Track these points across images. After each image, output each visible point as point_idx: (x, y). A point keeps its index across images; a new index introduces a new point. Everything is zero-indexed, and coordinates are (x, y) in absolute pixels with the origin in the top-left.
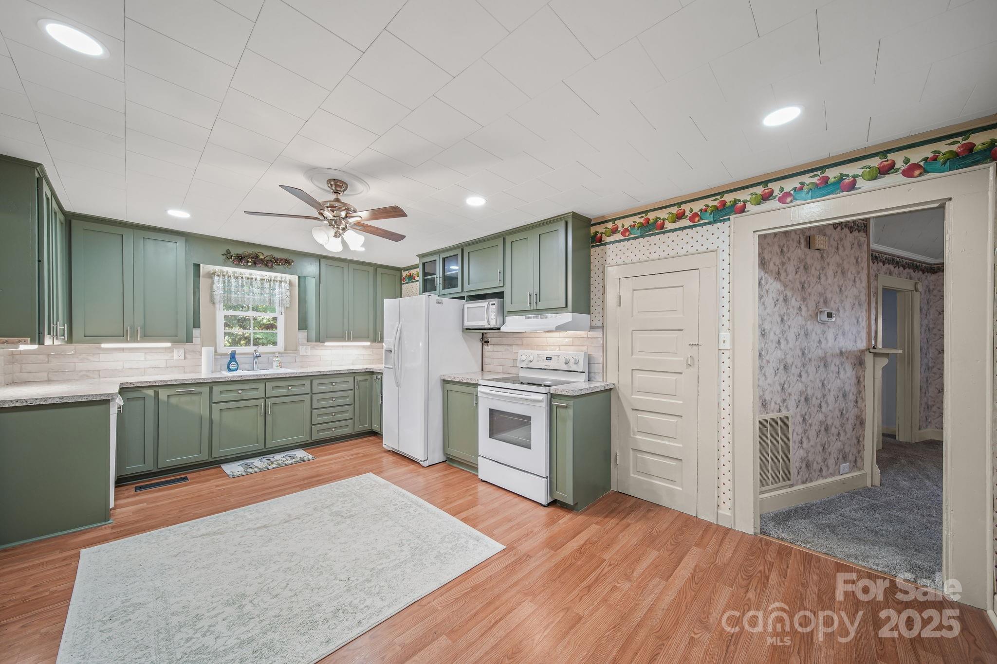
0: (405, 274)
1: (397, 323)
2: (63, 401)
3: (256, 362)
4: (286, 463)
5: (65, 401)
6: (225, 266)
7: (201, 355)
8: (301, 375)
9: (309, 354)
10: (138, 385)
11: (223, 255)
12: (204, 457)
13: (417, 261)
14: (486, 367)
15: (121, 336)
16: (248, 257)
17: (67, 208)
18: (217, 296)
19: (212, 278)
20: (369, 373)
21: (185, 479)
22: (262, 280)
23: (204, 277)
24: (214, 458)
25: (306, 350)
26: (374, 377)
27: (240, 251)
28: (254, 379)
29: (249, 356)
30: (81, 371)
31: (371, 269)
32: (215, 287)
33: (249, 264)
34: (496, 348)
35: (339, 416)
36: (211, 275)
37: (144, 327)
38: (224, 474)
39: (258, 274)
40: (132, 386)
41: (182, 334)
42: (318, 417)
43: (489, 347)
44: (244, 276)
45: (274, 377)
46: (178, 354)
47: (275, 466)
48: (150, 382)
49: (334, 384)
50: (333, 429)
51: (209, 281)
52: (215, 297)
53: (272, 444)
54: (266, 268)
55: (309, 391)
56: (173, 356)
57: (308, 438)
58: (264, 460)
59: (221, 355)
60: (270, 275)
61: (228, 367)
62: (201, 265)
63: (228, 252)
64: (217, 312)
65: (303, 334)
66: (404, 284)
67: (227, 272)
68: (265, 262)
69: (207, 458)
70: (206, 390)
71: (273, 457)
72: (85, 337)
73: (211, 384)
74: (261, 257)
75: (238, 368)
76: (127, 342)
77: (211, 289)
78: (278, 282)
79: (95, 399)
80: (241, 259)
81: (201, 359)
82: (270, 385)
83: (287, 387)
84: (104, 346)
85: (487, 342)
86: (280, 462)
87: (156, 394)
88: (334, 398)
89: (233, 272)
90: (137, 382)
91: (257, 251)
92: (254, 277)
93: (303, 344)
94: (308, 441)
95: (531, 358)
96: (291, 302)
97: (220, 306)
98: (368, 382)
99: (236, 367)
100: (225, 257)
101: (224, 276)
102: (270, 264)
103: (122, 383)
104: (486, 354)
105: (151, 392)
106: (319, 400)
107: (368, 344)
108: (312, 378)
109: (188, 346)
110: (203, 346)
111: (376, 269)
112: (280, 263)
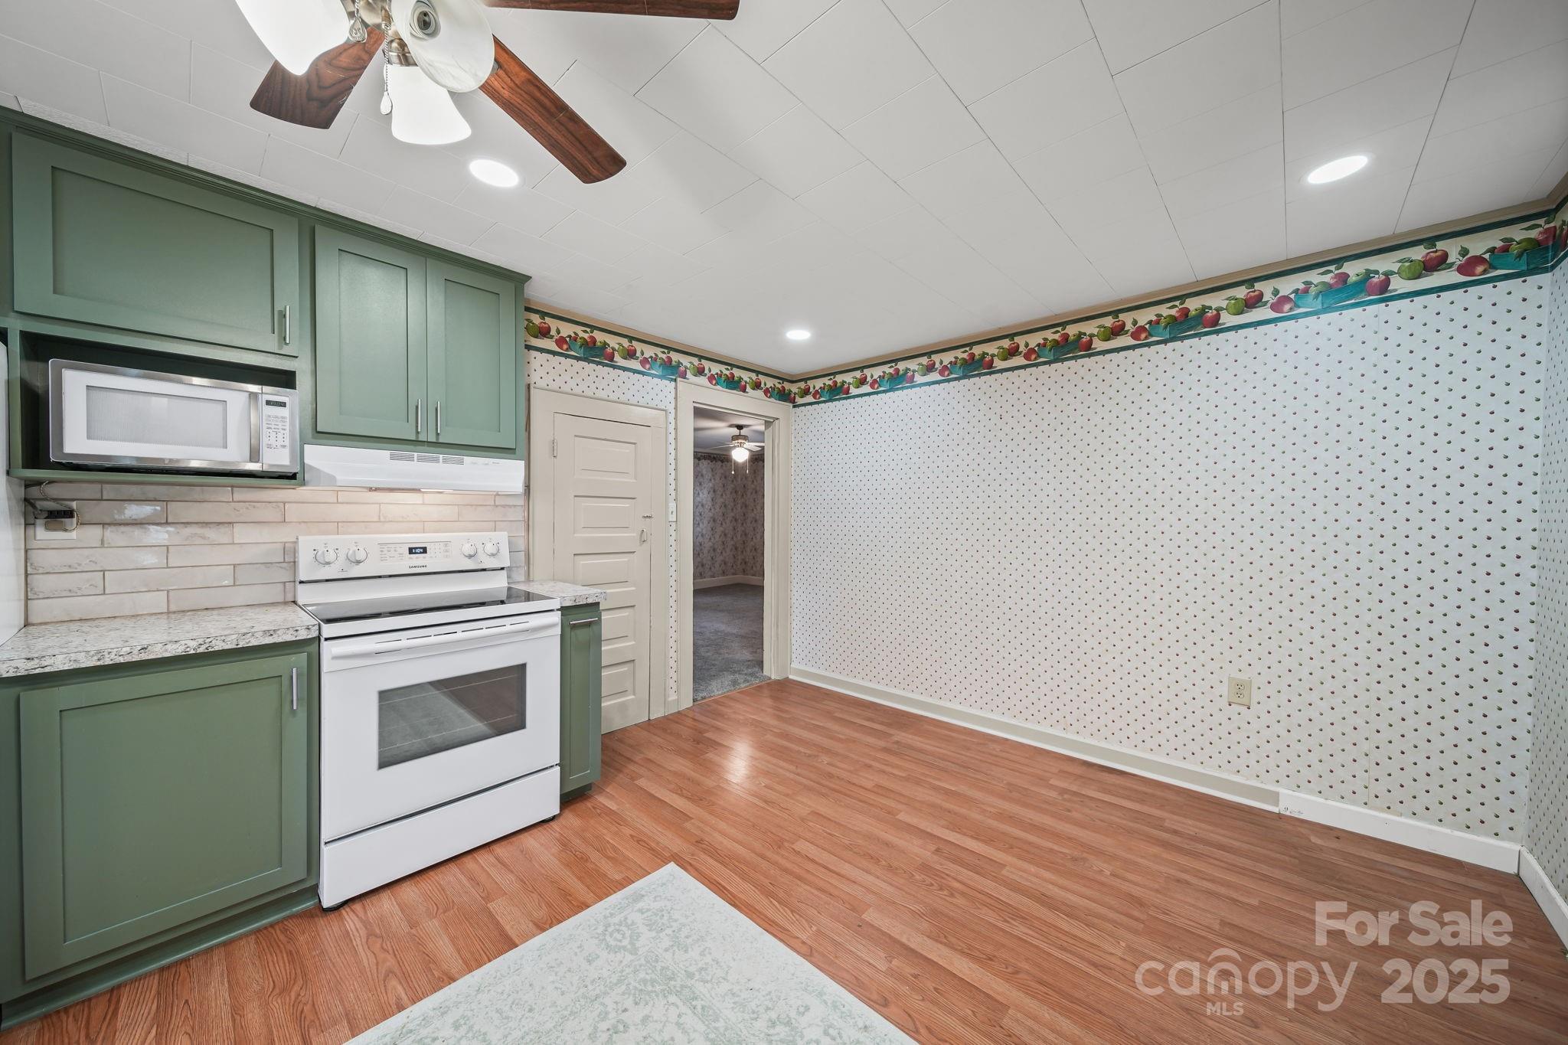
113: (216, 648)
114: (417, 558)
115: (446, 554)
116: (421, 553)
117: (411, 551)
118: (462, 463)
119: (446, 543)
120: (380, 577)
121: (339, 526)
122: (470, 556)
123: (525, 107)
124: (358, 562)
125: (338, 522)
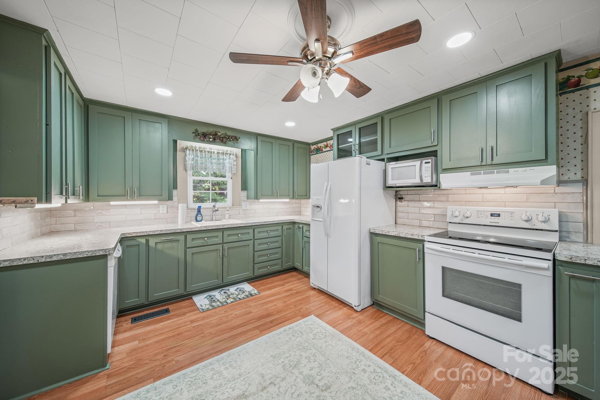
0: (313, 147)
1: (326, 183)
2: (66, 257)
3: (214, 215)
4: (239, 297)
5: (68, 257)
6: (195, 142)
7: (178, 210)
8: (247, 225)
9: (248, 208)
10: (135, 235)
11: (193, 133)
12: (181, 291)
13: (331, 134)
14: (399, 221)
15: (123, 196)
16: (210, 134)
17: (86, 95)
18: (189, 165)
19: (184, 152)
20: (292, 223)
21: (167, 311)
22: (218, 153)
23: (179, 151)
24: (187, 292)
25: (247, 205)
26: (296, 226)
27: (204, 130)
28: (215, 229)
29: (209, 210)
30: (98, 222)
31: (291, 144)
32: (187, 158)
33: (211, 140)
34: (411, 204)
35: (273, 257)
36: (184, 150)
37: (139, 189)
38: (196, 307)
39: (216, 148)
40: (130, 236)
41: (166, 194)
42: (258, 258)
43: (403, 203)
44: (206, 150)
45: (229, 227)
46: (163, 208)
47: (232, 300)
48: (143, 232)
49: (269, 232)
50: (269, 267)
51: (183, 154)
52: (187, 166)
53: (227, 280)
54: (222, 144)
55: (252, 238)
56: (159, 211)
57: (251, 275)
58: (222, 292)
59: (191, 209)
60: (223, 149)
61: (196, 219)
62: (178, 141)
63: (197, 131)
64: (188, 177)
65: (244, 193)
66: (311, 155)
67: (195, 148)
68: (221, 139)
69: (183, 292)
70: (182, 238)
71: (228, 290)
72: (98, 196)
73: (185, 233)
74: (219, 134)
75: (202, 219)
76: (128, 200)
77: (185, 160)
78: (229, 154)
79: (94, 255)
80: (205, 136)
81: (178, 212)
82: (226, 233)
83: (237, 234)
84: (112, 203)
85: (401, 199)
86: (235, 296)
87: (147, 241)
88: (269, 242)
89: (199, 147)
90: (134, 233)
91: (216, 130)
92: (213, 151)
93: (244, 201)
94: (251, 276)
95: (468, 214)
96: (237, 169)
97: (190, 172)
98: (291, 230)
99: (201, 219)
100: (194, 134)
101: (193, 150)
102: (224, 140)
103: (123, 234)
104: (399, 209)
105: (143, 241)
106: (259, 244)
107: (288, 200)
108: (254, 227)
109: (169, 203)
110: (179, 203)
111: (294, 144)
112: (231, 139)
113: (401, 236)
114: (494, 218)
115: (511, 218)
116: (497, 216)
117: (492, 215)
118: (508, 172)
119: (512, 213)
120: (480, 225)
121: (467, 203)
122: (527, 221)
123: (370, 50)
124: (467, 217)
125: (466, 202)
